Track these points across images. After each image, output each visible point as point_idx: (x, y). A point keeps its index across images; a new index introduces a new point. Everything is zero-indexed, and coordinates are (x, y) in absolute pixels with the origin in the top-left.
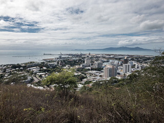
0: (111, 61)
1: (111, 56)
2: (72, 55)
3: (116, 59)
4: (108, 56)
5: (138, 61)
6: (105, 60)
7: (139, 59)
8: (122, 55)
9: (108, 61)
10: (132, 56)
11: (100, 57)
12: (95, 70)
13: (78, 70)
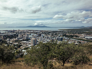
0: (32, 34)
1: (32, 31)
2: (8, 31)
3: (35, 33)
4: (30, 32)
5: (45, 34)
6: (29, 34)
7: (46, 33)
8: (37, 31)
9: (30, 35)
10: (42, 31)
11: (25, 32)
12: (25, 40)
13: (16, 41)
